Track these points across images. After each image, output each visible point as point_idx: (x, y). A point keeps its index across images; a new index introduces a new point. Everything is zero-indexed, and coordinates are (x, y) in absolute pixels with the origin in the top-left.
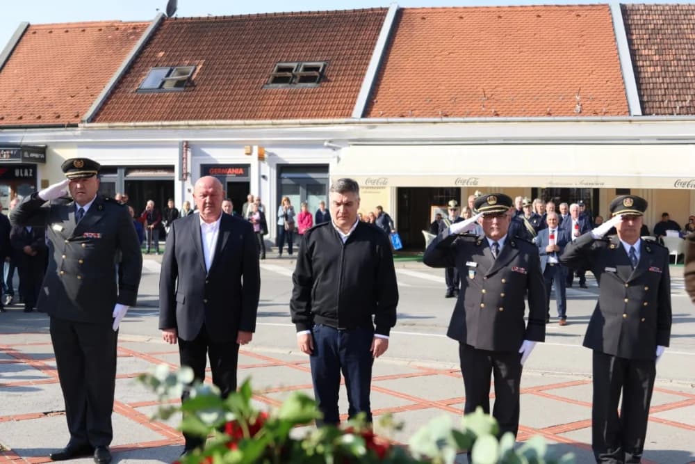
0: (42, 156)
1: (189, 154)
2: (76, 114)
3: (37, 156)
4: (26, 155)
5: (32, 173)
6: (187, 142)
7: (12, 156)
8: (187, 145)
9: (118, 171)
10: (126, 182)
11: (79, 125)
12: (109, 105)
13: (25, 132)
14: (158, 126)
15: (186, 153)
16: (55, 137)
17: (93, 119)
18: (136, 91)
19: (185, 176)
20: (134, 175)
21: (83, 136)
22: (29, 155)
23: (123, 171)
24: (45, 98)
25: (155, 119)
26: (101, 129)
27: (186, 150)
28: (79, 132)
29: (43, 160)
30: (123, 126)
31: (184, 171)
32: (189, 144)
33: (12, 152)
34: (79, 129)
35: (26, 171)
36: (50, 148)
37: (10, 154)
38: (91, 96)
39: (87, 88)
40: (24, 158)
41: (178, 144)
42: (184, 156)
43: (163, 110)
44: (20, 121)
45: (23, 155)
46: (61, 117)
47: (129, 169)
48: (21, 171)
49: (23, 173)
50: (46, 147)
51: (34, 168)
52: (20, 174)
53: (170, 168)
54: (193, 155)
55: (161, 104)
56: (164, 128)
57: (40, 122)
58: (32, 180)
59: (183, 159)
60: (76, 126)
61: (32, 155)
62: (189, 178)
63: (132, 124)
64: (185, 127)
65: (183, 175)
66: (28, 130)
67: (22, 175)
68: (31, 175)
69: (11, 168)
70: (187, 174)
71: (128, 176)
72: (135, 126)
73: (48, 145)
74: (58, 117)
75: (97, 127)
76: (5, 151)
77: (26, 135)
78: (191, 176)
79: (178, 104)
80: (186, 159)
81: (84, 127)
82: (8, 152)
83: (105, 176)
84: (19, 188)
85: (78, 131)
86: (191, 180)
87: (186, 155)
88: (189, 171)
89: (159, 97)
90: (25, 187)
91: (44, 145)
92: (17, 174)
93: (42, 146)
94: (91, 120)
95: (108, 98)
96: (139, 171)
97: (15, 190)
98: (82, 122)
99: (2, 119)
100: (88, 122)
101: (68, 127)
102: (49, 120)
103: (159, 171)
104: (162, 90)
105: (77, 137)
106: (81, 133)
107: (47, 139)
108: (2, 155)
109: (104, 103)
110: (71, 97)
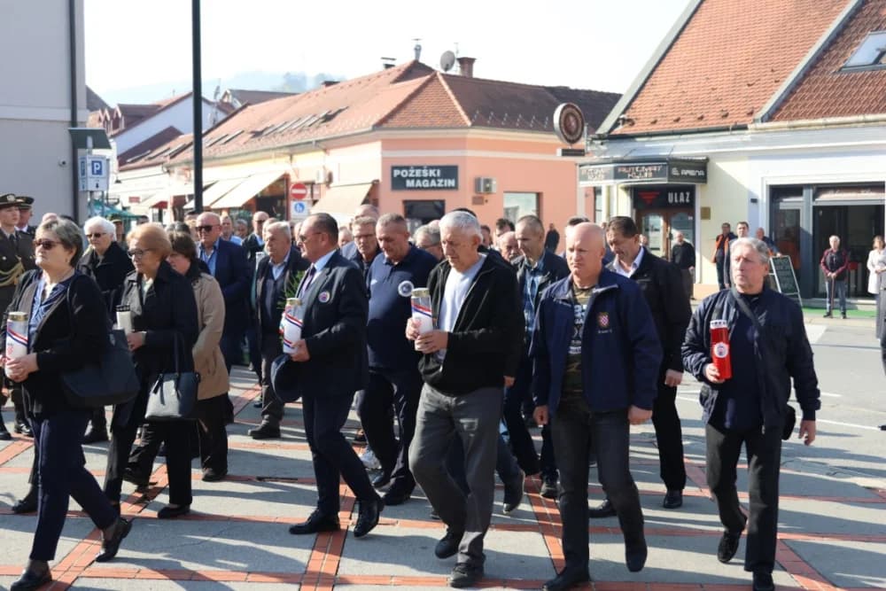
0: (701, 173)
2: (749, 111)
3: (692, 173)
4: (675, 172)
5: (690, 199)
7: (655, 174)
9: (805, 192)
10: (814, 208)
11: (749, 126)
12: (799, 94)
13: (680, 139)
14: (858, 122)
16: (718, 145)
17: (770, 117)
18: (840, 70)
20: (828, 198)
21: (755, 142)
22: (680, 172)
23: (811, 191)
24: (713, 89)
25: (860, 112)
26: (778, 130)
28: (749, 136)
29: (704, 179)
30: (810, 125)
33: (655, 169)
34: (746, 132)
35: (682, 194)
36: (711, 161)
37: (653, 171)
38: (776, 82)
39: (773, 71)
40: (671, 177)
43: (874, 97)
44: (677, 124)
45: (670, 172)
46: (729, 116)
47: (820, 189)
48: (676, 194)
49: (678, 198)
50: (707, 160)
51: (692, 190)
52: (674, 200)
53: (878, 187)
55: (872, 88)
56: (868, 124)
57: (702, 125)
58: (689, 207)
60: (745, 128)
61: (685, 172)
63: (820, 121)
66: (683, 136)
67: (676, 201)
68: (688, 201)
69: (662, 191)
71: (817, 200)
72: (826, 125)
73: (710, 157)
74: (726, 116)
75: (772, 128)
76: (646, 166)
77: (679, 143)
81: (756, 129)
82: (650, 169)
83: (785, 200)
84: (673, 219)
85: (746, 136)
89: (872, 76)
90: (681, 218)
91: (704, 158)
92: (670, 200)
93: (701, 158)
94: (767, 117)
95: (798, 83)
96: (835, 192)
97: (668, 222)
98: (755, 121)
99: (655, 122)
100: (762, 121)
101: (734, 129)
102: (713, 122)
103: (863, 191)
104: (877, 66)
105: (746, 143)
106: (751, 138)
107: (708, 149)
108: (643, 174)
109: (791, 91)
110: (749, 85)
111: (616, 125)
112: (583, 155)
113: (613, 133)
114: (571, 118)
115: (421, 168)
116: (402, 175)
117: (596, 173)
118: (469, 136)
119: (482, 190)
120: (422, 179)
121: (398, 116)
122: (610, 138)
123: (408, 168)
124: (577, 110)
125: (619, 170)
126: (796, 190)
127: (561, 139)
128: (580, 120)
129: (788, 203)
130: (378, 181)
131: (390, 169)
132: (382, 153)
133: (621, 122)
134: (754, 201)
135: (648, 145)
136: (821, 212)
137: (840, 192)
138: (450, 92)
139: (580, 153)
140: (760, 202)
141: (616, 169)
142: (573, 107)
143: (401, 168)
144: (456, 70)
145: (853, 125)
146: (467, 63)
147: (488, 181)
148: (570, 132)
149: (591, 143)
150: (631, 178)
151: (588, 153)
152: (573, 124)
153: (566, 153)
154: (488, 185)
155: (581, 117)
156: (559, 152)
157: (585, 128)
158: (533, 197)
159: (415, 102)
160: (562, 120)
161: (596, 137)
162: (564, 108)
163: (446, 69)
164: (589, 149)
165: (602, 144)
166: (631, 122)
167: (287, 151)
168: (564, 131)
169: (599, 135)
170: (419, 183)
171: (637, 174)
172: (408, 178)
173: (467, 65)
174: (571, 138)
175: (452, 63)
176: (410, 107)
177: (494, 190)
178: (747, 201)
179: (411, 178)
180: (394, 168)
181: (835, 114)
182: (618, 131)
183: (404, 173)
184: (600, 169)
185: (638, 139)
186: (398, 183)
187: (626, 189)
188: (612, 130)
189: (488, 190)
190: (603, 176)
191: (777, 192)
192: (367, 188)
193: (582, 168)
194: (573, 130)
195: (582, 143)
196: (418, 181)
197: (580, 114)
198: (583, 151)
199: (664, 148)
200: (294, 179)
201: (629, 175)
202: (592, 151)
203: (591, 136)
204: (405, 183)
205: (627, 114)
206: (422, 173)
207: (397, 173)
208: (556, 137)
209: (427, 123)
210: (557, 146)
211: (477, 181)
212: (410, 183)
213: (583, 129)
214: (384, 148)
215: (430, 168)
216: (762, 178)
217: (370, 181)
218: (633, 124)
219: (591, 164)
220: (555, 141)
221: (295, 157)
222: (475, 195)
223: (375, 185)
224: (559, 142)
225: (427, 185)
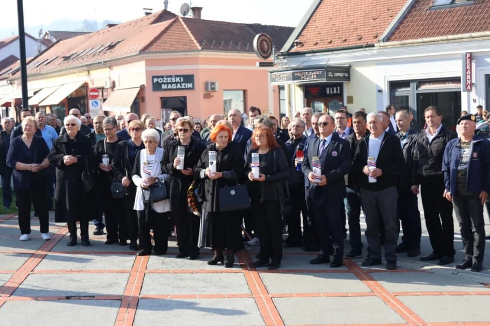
0: (346, 75)
1: (474, 64)
2: (375, 35)
3: (341, 75)
4: (330, 74)
5: (340, 91)
6: (471, 54)
7: (318, 77)
8: (471, 57)
9: (411, 84)
10: (418, 95)
11: (375, 45)
12: (405, 24)
13: (332, 54)
14: (443, 40)
15: (471, 64)
16: (357, 57)
17: (388, 39)
18: (430, 8)
19: (469, 87)
20: (426, 88)
21: (379, 55)
22: (333, 74)
23: (415, 84)
24: (352, 22)
25: (443, 34)
26: (393, 47)
27: (471, 62)
29: (348, 79)
30: (413, 43)
31: (469, 82)
32: (473, 55)
33: (318, 73)
34: (374, 48)
35: (335, 88)
36: (353, 67)
37: (317, 75)
38: (391, 17)
39: (388, 10)
40: (328, 77)
41: (461, 56)
42: (468, 67)
43: (451, 24)
44: (329, 45)
45: (327, 74)
46: (363, 39)
47: (421, 82)
48: (331, 89)
49: (333, 91)
50: (350, 66)
51: (341, 85)
52: (330, 92)
53: (457, 80)
54: (477, 66)
55: (450, 19)
56: (450, 41)
57: (345, 45)
58: (340, 96)
59: (467, 70)
60: (373, 46)
61: (337, 75)
62: (474, 89)
63: (420, 40)
64: (468, 40)
65: (467, 86)
66: (335, 52)
67: (332, 93)
68: (339, 92)
69: (323, 86)
70: (472, 85)
71: (419, 89)
72: (423, 42)
73: (351, 64)
74: (361, 38)
75: (390, 45)
76: (313, 72)
77: (333, 56)
78: (476, 87)
79: (466, 17)
80: (471, 70)
81: (380, 47)
82: (315, 73)
83: (399, 90)
84: (330, 104)
85: (374, 51)
86: (476, 90)
87: (471, 66)
88: (474, 82)
89: (450, 12)
90: (335, 103)
91: (348, 65)
92: (328, 93)
93: (346, 66)
94: (386, 39)
95: (404, 17)
96: (430, 84)
97: (327, 106)
98: (379, 41)
99: (316, 44)
100: (384, 42)
101: (366, 47)
102: (353, 42)
103: (447, 83)
104: (453, 5)
105: (373, 55)
106: (377, 52)
107: (350, 59)
108: (310, 76)
109: (400, 23)
110: (374, 19)
111: (292, 46)
112: (273, 66)
113: (290, 51)
114: (265, 43)
115: (171, 76)
116: (159, 81)
117: (281, 77)
118: (200, 56)
119: (209, 89)
120: (171, 83)
121: (155, 45)
122: (289, 54)
123: (162, 77)
124: (268, 38)
125: (296, 75)
126: (406, 84)
127: (258, 56)
128: (270, 44)
129: (401, 92)
130: (144, 85)
131: (151, 78)
132: (146, 68)
133: (295, 44)
134: (380, 91)
135: (313, 58)
136: (421, 97)
137: (433, 84)
138: (187, 29)
139: (271, 64)
140: (384, 93)
141: (293, 74)
142: (265, 36)
143: (158, 77)
144: (190, 15)
145: (440, 42)
146: (197, 10)
147: (213, 84)
148: (264, 52)
149: (277, 58)
150: (303, 79)
151: (275, 64)
152: (266, 46)
153: (262, 64)
154: (213, 86)
155: (271, 42)
156: (258, 64)
157: (273, 49)
158: (241, 93)
159: (165, 35)
160: (259, 45)
161: (280, 54)
162: (260, 37)
163: (184, 15)
164: (276, 62)
165: (284, 58)
166: (301, 44)
167: (85, 68)
168: (260, 51)
169: (282, 53)
170: (170, 86)
171: (307, 77)
172: (163, 83)
173: (197, 12)
174: (265, 56)
175: (188, 11)
176: (163, 38)
177: (217, 89)
178: (375, 91)
179: (164, 83)
180: (154, 77)
181: (429, 35)
182: (294, 50)
183: (160, 80)
184: (283, 74)
185: (307, 55)
186: (157, 87)
187: (300, 86)
188: (290, 49)
189: (213, 89)
190: (285, 79)
191: (394, 85)
192: (137, 90)
193: (272, 74)
194: (266, 50)
195: (272, 58)
196: (169, 85)
197: (270, 40)
198: (272, 63)
199: (322, 60)
200: (91, 86)
201: (302, 78)
202: (278, 63)
203: (277, 53)
204: (161, 86)
205: (299, 39)
206: (171, 80)
207: (155, 80)
208: (256, 55)
209: (173, 49)
210: (257, 60)
211: (206, 84)
212: (164, 86)
213: (272, 49)
214: (147, 65)
215: (176, 76)
216: (385, 77)
217: (139, 86)
218: (303, 45)
219: (278, 72)
220: (255, 57)
221: (91, 72)
222: (205, 92)
223: (142, 88)
224: (257, 58)
225: (175, 87)
